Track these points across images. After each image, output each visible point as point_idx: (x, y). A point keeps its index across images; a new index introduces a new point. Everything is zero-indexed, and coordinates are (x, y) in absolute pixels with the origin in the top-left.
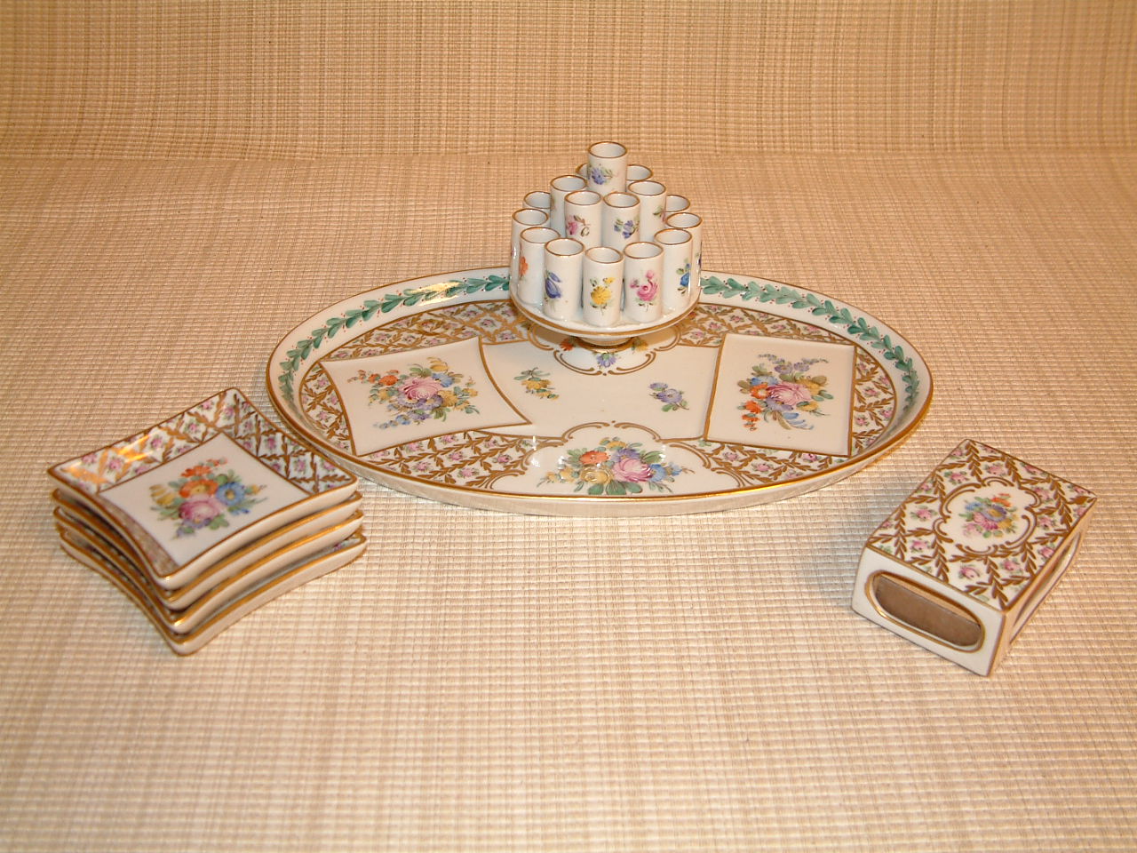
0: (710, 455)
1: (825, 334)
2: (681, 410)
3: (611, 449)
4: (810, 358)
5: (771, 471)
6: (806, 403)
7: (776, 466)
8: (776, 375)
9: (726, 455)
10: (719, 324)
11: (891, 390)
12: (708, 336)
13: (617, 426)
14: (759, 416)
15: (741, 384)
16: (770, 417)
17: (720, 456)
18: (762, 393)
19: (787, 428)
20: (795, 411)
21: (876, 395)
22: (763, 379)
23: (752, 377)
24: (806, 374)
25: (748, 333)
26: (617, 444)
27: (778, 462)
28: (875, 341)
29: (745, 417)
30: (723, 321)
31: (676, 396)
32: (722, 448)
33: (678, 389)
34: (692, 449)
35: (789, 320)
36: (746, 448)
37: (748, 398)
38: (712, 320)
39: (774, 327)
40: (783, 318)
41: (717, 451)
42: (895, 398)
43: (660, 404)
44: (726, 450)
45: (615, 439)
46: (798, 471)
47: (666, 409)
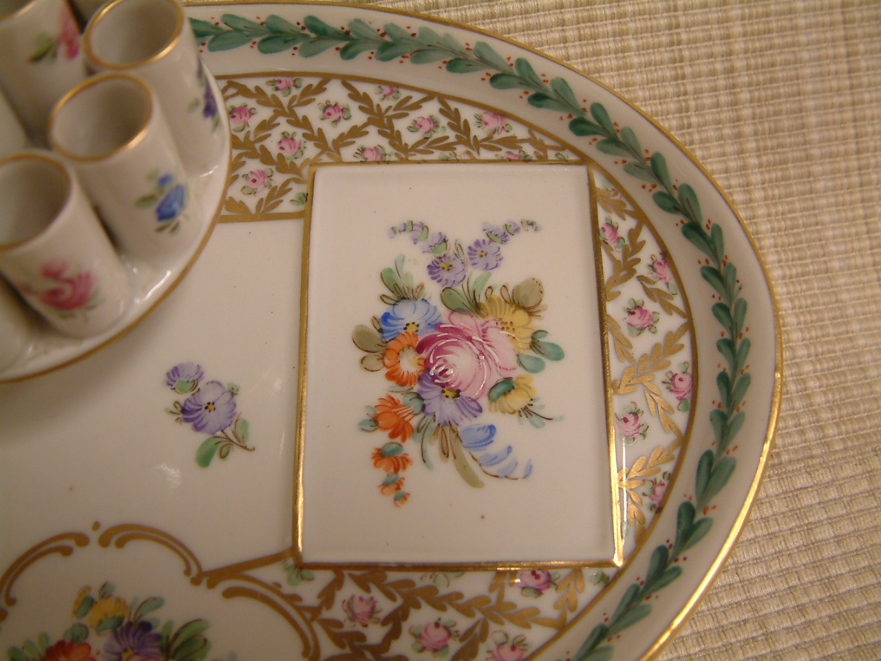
0: (315, 611)
1: (520, 132)
2: (237, 454)
3: (100, 627)
4: (498, 221)
5: (454, 646)
6: (507, 386)
7: (463, 623)
8: (433, 290)
9: (349, 605)
10: (299, 133)
11: (677, 302)
12: (279, 179)
13: (104, 542)
14: (411, 447)
15: (361, 339)
16: (433, 450)
17: (337, 612)
18: (409, 364)
19: (473, 482)
20: (489, 416)
21: (651, 326)
22: (408, 314)
23: (380, 309)
24: (498, 278)
25: (363, 158)
26: (108, 607)
27: (466, 610)
28: (631, 159)
29: (380, 456)
30: (305, 123)
31: (222, 407)
32: (337, 584)
33: (226, 380)
34: (269, 597)
35: (442, 98)
36: (393, 576)
37: (377, 386)
38: (284, 126)
39: (414, 128)
40: (430, 96)
41: (327, 596)
42: (690, 326)
43: (189, 440)
44: (349, 590)
45: (105, 591)
46: (513, 630)
47: (204, 460)
